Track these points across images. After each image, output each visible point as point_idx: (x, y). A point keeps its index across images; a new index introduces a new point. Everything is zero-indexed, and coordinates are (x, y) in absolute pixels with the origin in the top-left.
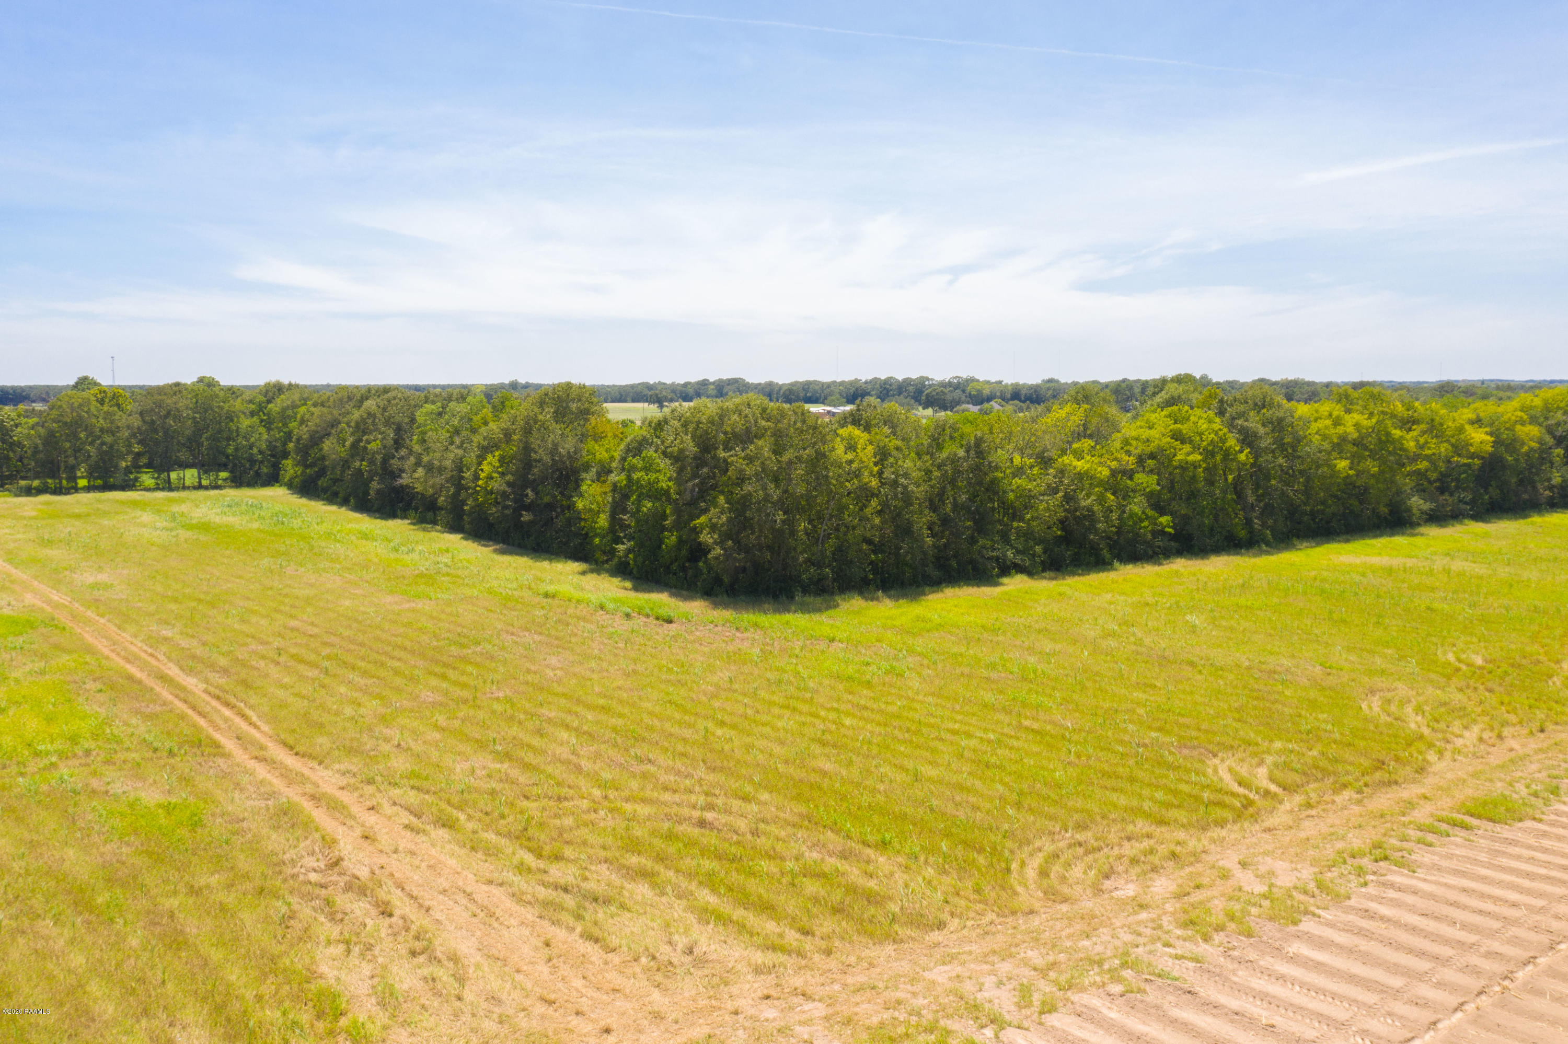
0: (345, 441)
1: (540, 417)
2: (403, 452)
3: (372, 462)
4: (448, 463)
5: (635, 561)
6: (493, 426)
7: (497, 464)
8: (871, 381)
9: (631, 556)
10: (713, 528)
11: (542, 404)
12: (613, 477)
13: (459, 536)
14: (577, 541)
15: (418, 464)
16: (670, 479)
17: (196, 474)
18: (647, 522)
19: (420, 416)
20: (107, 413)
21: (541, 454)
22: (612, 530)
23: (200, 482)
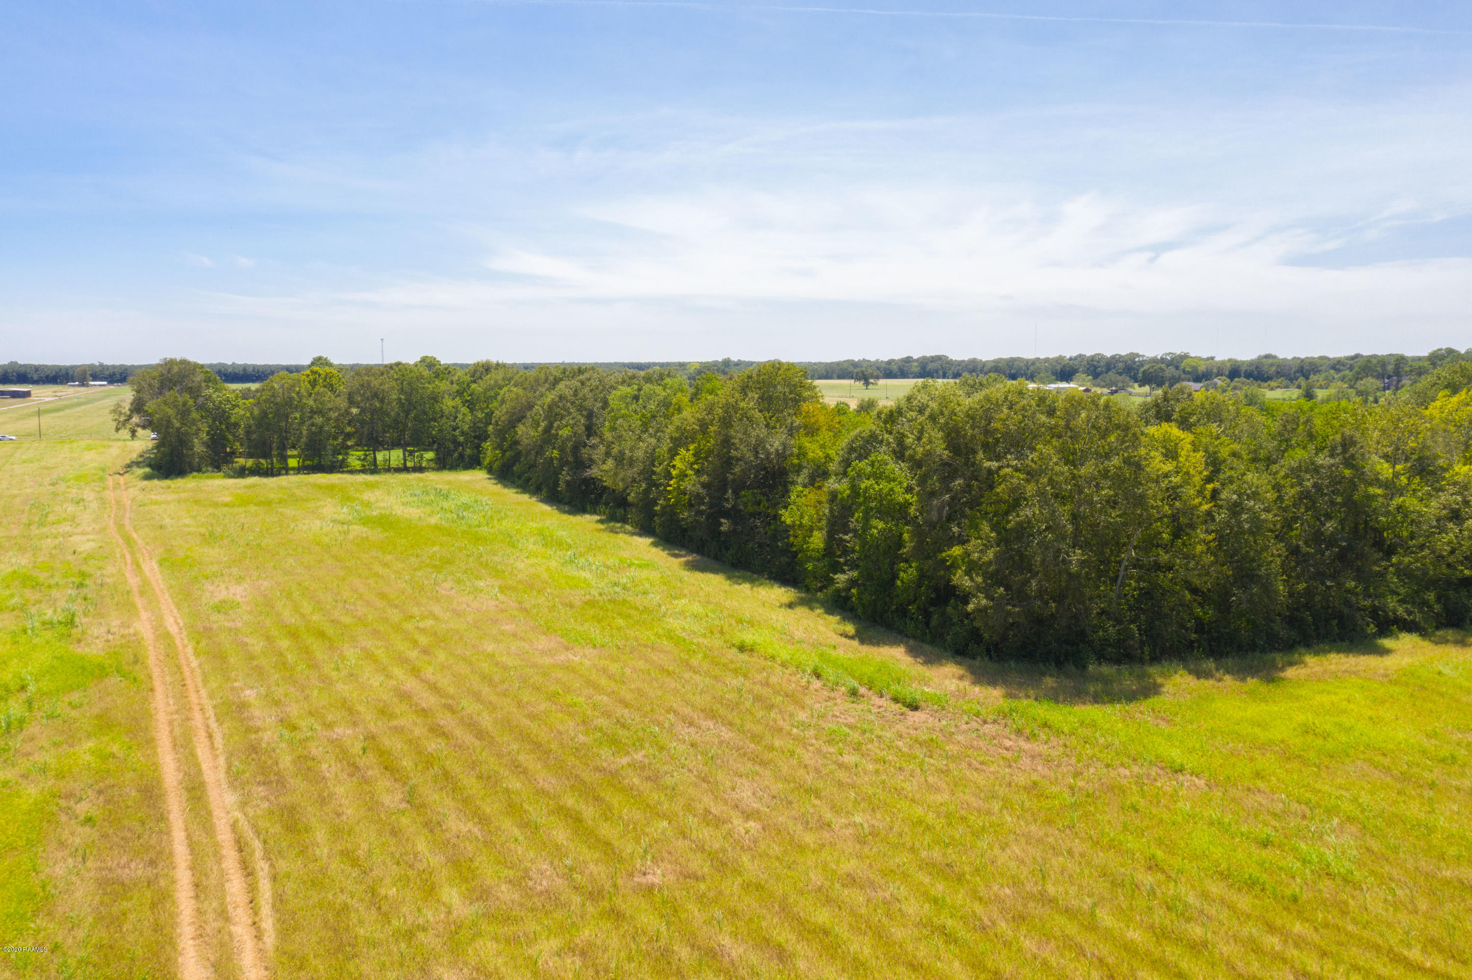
0: (538, 425)
1: (742, 404)
2: (594, 441)
3: (562, 450)
4: (640, 454)
5: (860, 599)
6: (687, 413)
7: (692, 459)
8: (1076, 358)
9: (854, 591)
10: (972, 568)
11: (744, 390)
12: (831, 484)
13: (649, 540)
14: (784, 560)
15: (608, 454)
16: (909, 489)
17: (402, 456)
18: (877, 547)
19: (614, 398)
20: (318, 393)
21: (743, 451)
22: (828, 552)
23: (405, 464)
